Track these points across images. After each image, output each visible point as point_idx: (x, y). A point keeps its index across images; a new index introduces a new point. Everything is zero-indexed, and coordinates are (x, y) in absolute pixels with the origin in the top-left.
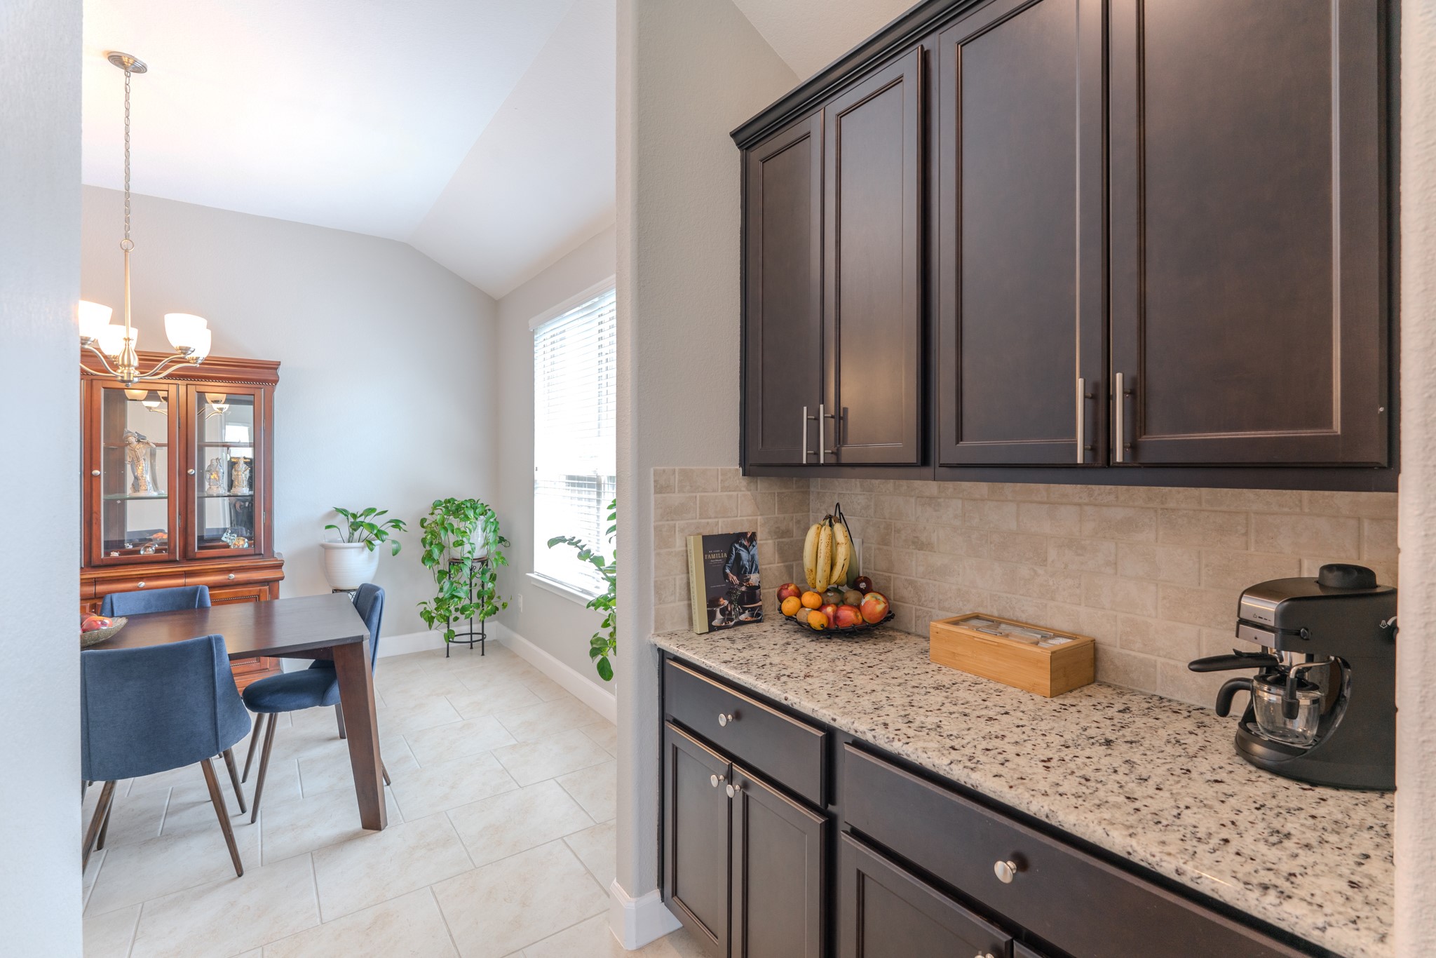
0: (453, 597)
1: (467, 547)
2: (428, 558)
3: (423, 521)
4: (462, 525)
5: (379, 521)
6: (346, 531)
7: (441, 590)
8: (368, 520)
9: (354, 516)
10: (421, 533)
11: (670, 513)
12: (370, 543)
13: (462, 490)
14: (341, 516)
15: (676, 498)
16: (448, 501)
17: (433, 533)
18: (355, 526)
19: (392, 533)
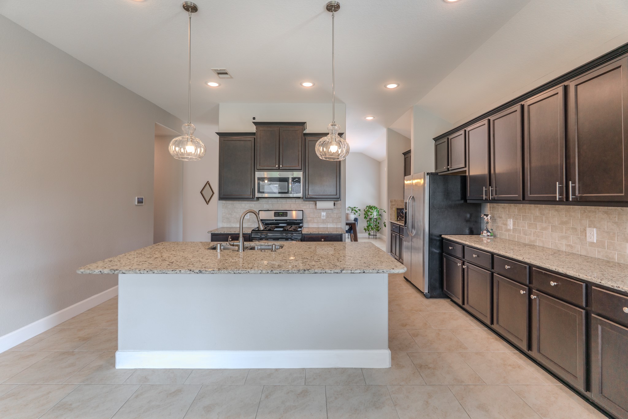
0: (370, 225)
1: (373, 216)
2: (365, 217)
3: (364, 210)
4: (372, 211)
5: (357, 209)
6: (351, 211)
7: (368, 224)
8: (354, 209)
9: (352, 208)
10: (364, 212)
11: (392, 205)
12: (355, 214)
13: (372, 204)
14: (350, 208)
15: (393, 203)
16: (369, 206)
17: (366, 212)
18: (352, 210)
19: (359, 212)
